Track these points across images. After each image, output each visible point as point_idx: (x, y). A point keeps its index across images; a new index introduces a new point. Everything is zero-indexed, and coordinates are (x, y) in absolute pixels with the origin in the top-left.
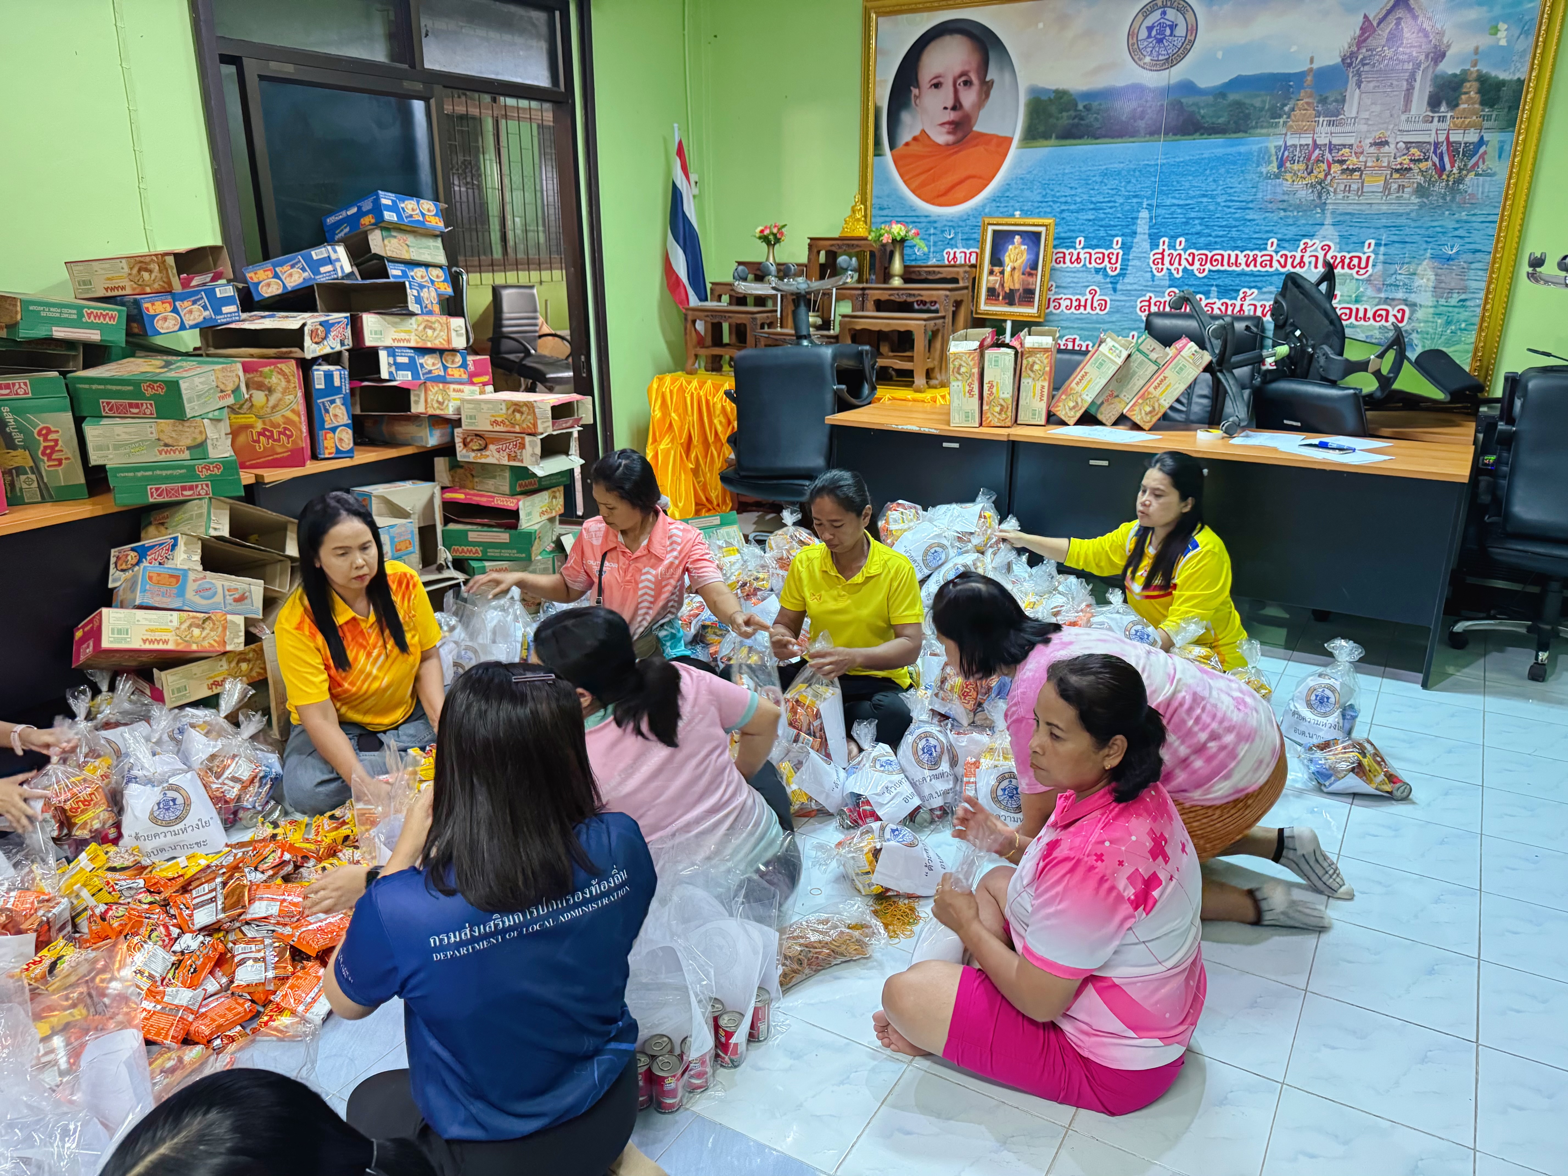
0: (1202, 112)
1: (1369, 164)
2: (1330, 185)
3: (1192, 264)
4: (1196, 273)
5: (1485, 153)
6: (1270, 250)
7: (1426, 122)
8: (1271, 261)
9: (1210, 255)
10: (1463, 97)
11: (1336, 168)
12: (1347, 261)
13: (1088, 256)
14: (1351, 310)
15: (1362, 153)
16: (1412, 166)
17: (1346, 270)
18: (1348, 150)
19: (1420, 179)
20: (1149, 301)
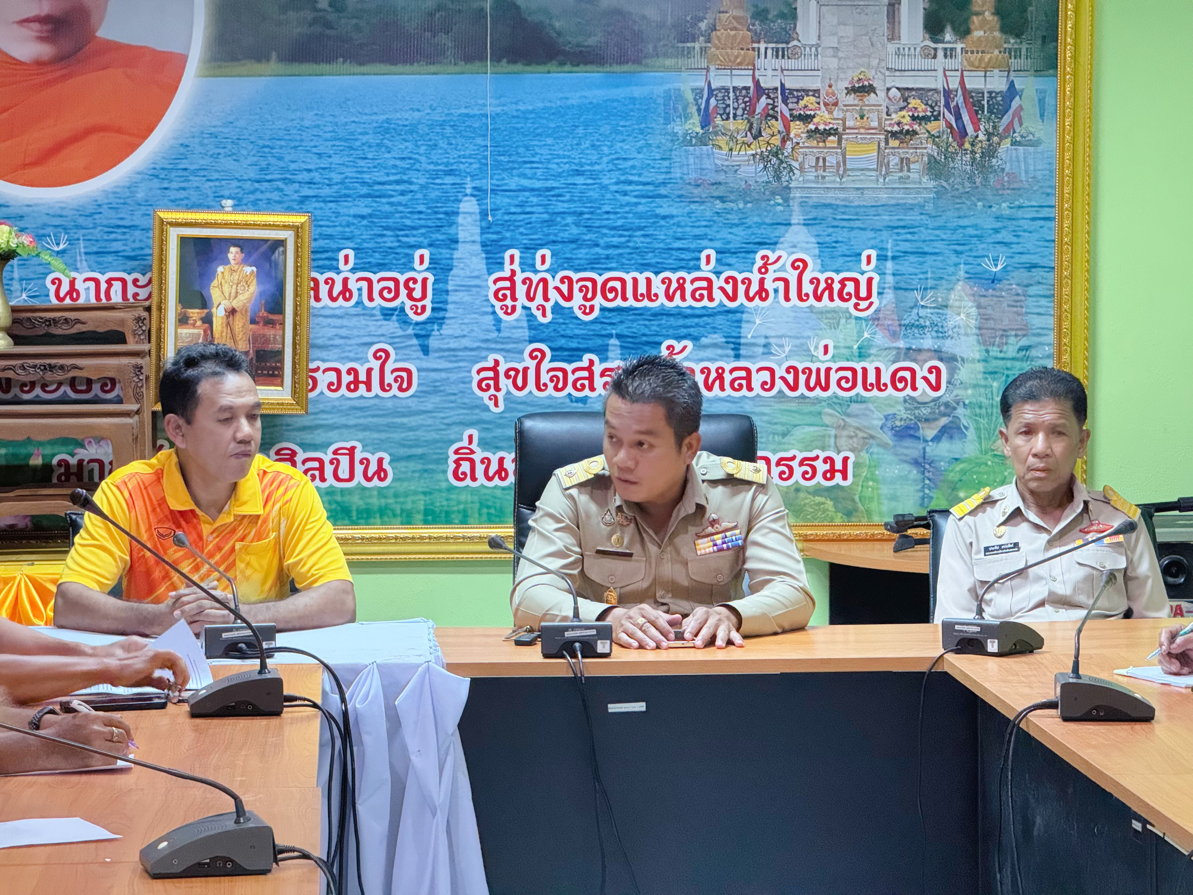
0: (557, 25)
1: (849, 123)
2: (792, 156)
3: (569, 298)
4: (579, 314)
5: (1020, 108)
6: (706, 271)
7: (927, 56)
8: (710, 289)
9: (600, 280)
10: (975, 18)
11: (797, 129)
12: (836, 287)
13: (364, 284)
14: (854, 371)
15: (836, 104)
16: (916, 127)
17: (837, 302)
18: (813, 99)
19: (931, 148)
20: (494, 369)
